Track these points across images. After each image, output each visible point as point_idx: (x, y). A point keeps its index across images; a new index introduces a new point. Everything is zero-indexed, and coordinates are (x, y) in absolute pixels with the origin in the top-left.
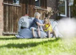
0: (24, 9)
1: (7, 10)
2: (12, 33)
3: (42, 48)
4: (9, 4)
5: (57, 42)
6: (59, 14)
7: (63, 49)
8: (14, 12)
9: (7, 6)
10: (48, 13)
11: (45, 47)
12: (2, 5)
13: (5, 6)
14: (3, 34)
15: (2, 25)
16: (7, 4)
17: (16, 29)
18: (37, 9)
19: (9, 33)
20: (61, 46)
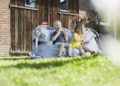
0: (43, 15)
1: (16, 15)
2: (25, 52)
3: (72, 69)
4: (19, 7)
5: (95, 60)
6: (99, 22)
7: (105, 70)
8: (27, 19)
9: (16, 10)
10: (81, 20)
11: (76, 67)
12: (8, 7)
13: (12, 10)
14: (10, 53)
15: (9, 39)
16: (16, 6)
17: (30, 45)
18: (64, 14)
19: (19, 51)
20: (103, 65)
